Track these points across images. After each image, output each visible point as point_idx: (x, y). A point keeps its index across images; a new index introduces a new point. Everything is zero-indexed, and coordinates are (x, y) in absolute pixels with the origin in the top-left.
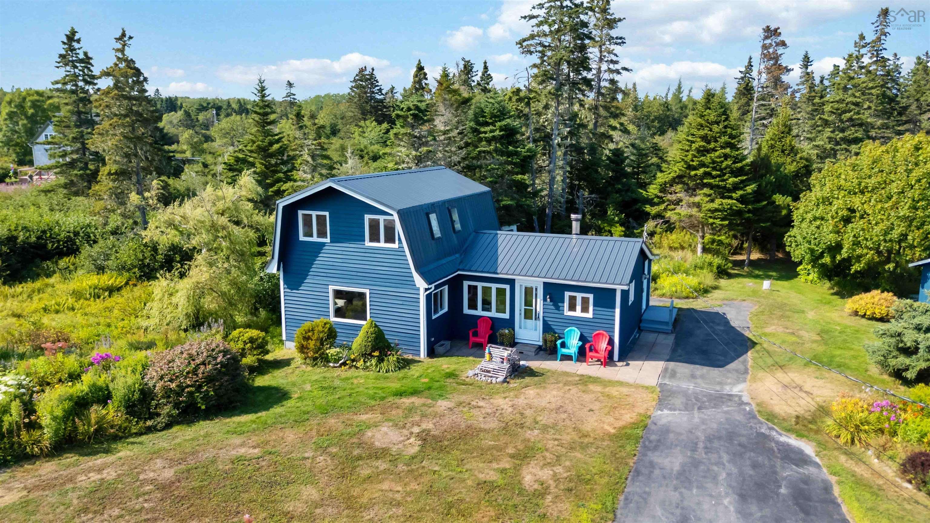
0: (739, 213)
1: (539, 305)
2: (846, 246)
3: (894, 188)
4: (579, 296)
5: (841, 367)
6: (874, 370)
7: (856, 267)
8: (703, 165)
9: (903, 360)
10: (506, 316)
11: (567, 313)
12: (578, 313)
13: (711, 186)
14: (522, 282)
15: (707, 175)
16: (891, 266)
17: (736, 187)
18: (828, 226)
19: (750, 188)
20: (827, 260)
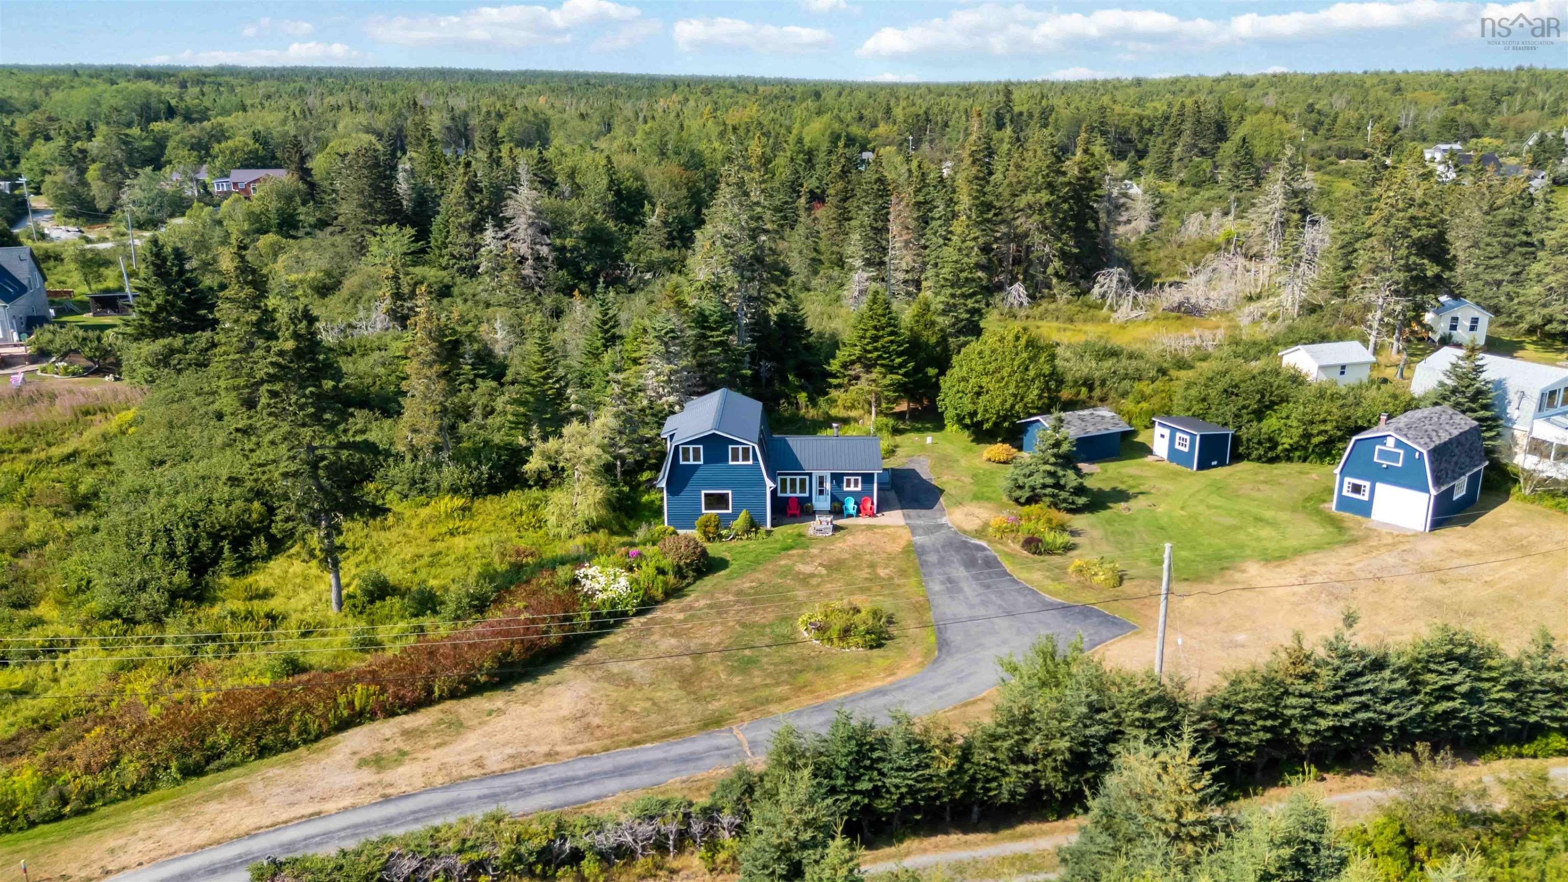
0: (905, 384)
1: (828, 486)
2: (980, 411)
3: (1005, 372)
4: (852, 478)
5: (989, 499)
6: (1005, 498)
7: (986, 426)
8: (876, 349)
9: (1018, 493)
10: (807, 495)
11: (846, 489)
12: (852, 488)
13: (882, 366)
14: (816, 474)
15: (880, 357)
16: (1006, 424)
17: (901, 366)
18: (966, 400)
19: (911, 365)
20: (968, 421)
